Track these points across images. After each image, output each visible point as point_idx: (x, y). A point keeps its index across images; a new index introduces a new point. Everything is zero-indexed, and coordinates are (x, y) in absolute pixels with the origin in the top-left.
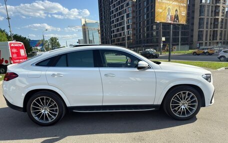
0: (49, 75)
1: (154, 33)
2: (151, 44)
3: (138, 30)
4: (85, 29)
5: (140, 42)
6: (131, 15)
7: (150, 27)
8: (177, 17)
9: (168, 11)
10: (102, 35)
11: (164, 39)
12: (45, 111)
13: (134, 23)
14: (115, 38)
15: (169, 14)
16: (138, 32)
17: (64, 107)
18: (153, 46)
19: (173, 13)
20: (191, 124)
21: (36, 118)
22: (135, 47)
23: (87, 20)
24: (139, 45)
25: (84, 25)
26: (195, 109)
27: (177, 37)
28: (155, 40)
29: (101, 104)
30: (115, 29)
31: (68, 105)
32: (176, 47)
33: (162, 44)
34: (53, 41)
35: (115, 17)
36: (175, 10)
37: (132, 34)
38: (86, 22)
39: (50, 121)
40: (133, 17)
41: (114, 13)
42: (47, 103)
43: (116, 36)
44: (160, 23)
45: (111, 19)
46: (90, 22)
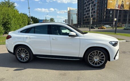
0: (25, 37)
1: (111, 16)
2: (108, 23)
3: (100, 14)
4: (69, 13)
5: (101, 21)
6: (96, 5)
7: (108, 12)
8: (122, 6)
9: (117, 2)
10: (78, 17)
11: (115, 19)
12: (23, 55)
13: (98, 10)
14: (86, 19)
15: (117, 4)
16: (100, 15)
17: (32, 54)
18: (109, 23)
19: (120, 3)
20: (99, 70)
21: (19, 59)
22: (98, 24)
23: (71, 8)
24: (101, 23)
25: (69, 11)
26: (103, 62)
27: (126, 18)
28: (111, 20)
29: (50, 54)
30: (86, 13)
31: (34, 53)
32: (124, 24)
33: (114, 23)
34: (51, 20)
35: (87, 6)
36: (122, 1)
37: (97, 16)
38: (70, 9)
39: (25, 60)
40: (98, 6)
41: (87, 4)
42: (24, 52)
43: (86, 17)
44: (110, 9)
45: (84, 7)
46: (72, 9)
